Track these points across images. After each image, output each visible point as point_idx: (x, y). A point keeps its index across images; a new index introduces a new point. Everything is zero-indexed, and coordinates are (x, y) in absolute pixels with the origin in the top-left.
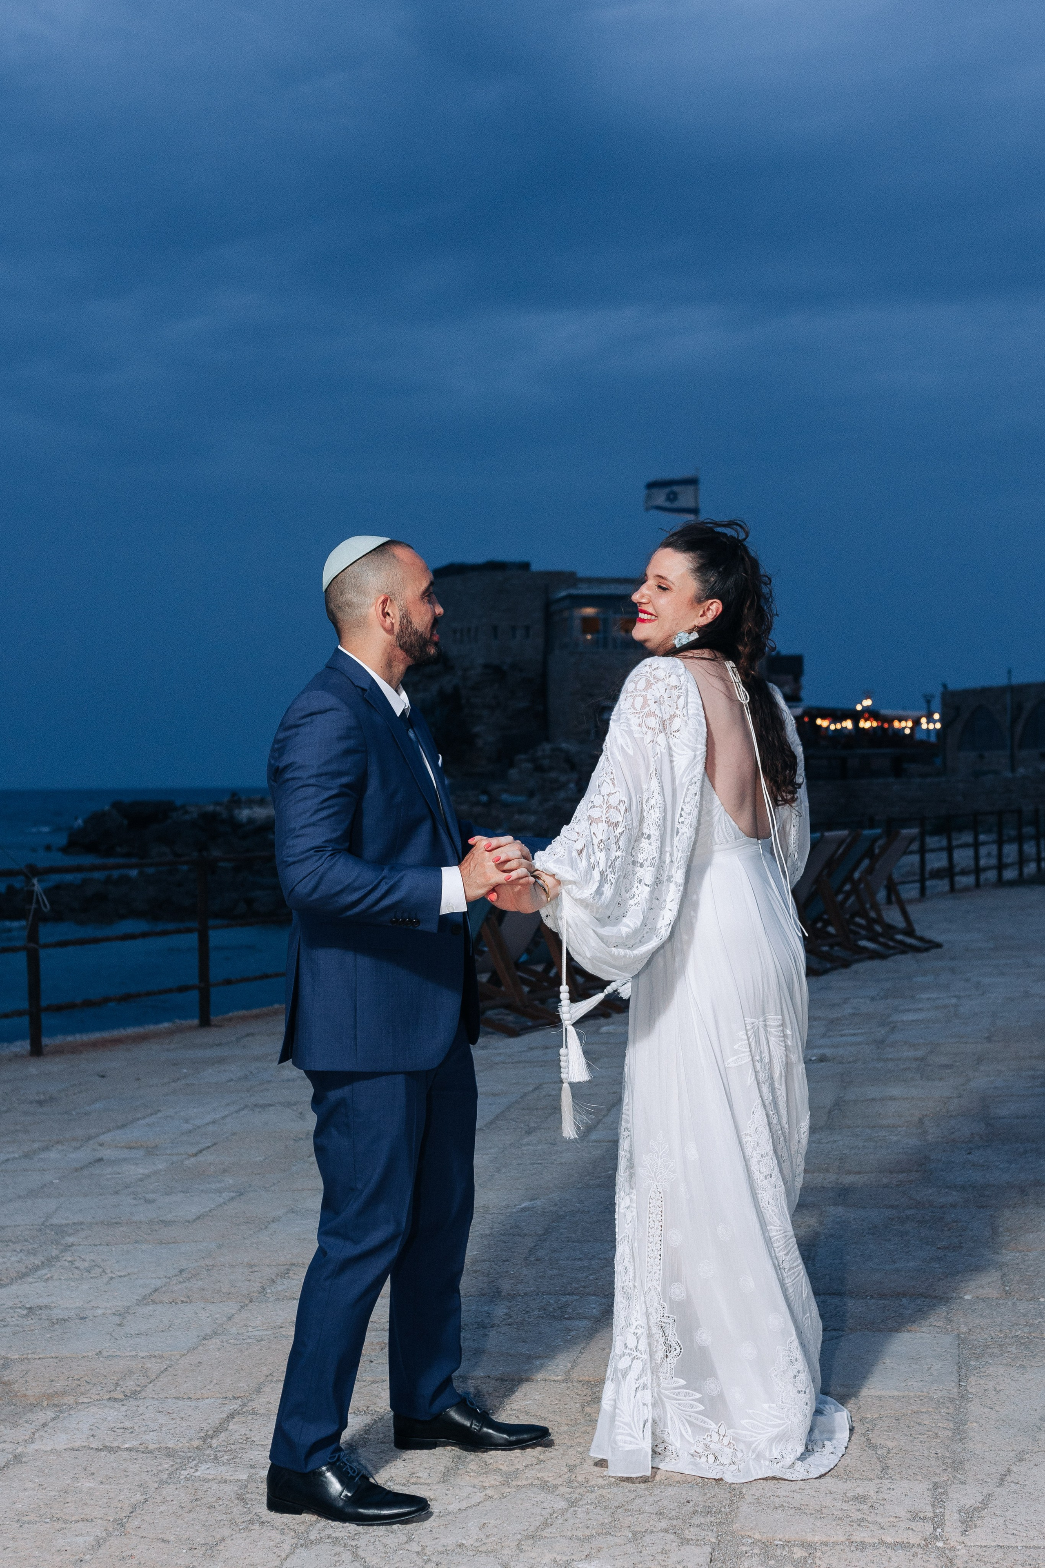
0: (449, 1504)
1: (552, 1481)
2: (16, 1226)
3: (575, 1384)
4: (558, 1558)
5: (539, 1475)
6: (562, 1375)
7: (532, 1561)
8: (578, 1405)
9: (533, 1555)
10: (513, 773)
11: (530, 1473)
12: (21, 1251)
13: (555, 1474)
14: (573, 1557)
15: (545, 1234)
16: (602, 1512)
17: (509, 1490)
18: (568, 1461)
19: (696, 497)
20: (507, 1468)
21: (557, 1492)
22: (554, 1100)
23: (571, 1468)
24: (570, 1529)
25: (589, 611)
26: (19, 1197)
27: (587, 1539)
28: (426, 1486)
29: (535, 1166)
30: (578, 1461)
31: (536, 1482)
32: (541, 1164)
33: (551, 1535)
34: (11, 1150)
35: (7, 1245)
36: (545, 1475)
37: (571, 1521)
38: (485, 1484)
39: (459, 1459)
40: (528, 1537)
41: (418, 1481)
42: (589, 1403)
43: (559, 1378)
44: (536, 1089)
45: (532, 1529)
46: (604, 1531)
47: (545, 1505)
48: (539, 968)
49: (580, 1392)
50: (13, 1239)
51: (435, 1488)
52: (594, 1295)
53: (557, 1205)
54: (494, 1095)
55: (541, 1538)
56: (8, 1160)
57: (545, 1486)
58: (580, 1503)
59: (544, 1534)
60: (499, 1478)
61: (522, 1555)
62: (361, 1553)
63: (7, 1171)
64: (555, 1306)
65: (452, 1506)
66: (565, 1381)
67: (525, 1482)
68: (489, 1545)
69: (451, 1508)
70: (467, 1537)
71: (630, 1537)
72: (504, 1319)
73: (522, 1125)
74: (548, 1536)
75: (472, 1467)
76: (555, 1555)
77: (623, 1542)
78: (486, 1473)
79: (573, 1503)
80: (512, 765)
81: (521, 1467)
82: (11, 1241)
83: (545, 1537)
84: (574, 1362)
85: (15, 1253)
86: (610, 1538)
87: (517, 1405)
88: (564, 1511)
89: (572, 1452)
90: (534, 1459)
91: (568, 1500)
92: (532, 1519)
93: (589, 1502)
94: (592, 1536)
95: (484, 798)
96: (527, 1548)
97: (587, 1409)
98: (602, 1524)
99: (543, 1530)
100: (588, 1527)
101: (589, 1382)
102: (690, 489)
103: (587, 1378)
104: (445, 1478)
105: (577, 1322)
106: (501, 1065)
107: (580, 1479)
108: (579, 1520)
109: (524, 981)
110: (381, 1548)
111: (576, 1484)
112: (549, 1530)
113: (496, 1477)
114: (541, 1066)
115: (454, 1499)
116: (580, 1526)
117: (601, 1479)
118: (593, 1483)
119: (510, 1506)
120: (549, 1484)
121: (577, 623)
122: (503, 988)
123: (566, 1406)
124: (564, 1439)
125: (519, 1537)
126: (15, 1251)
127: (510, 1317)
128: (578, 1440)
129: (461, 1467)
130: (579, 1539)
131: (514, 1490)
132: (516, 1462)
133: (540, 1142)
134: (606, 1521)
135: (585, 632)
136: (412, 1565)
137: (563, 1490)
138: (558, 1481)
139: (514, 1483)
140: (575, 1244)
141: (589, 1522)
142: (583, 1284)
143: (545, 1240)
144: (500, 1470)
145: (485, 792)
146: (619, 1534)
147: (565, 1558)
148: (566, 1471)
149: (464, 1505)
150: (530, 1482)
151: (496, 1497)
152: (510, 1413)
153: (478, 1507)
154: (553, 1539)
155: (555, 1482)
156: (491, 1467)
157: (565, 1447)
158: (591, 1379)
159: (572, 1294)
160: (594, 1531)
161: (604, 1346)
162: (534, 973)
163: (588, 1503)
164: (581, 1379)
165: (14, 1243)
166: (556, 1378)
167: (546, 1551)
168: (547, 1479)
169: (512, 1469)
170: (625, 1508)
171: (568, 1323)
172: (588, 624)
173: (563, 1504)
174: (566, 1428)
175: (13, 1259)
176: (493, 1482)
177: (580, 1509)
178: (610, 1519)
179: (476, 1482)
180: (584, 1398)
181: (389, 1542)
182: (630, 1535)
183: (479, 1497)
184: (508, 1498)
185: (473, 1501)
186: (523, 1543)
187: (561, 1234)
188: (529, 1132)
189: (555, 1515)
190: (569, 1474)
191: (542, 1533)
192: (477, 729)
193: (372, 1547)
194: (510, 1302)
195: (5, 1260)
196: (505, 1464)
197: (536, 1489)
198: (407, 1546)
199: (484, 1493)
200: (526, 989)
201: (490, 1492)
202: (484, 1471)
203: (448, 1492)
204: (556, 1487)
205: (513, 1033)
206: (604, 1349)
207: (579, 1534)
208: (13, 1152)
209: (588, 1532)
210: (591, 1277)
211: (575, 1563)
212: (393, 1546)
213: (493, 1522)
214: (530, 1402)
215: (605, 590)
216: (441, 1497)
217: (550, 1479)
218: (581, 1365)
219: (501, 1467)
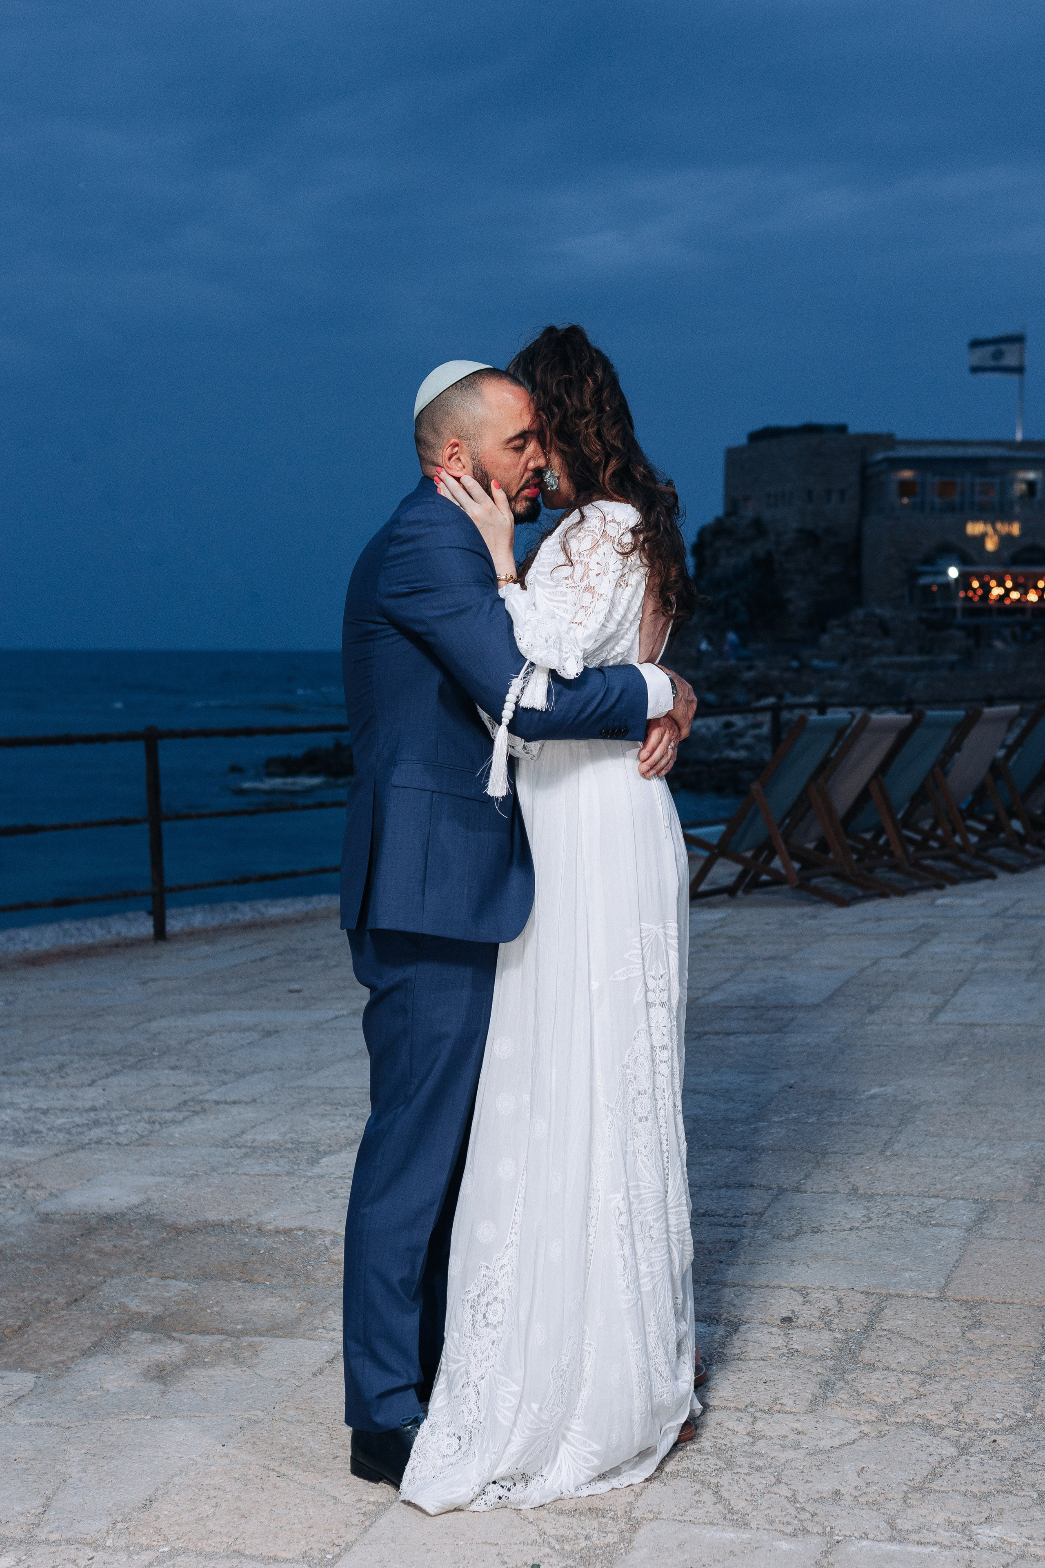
0: (820, 1439)
1: (936, 1421)
2: (345, 1088)
3: (951, 1303)
4: (953, 1518)
5: (921, 1412)
6: (936, 1292)
7: (922, 1520)
8: (958, 1330)
9: (924, 1512)
10: (825, 639)
11: (911, 1409)
12: (350, 1115)
13: (938, 1412)
14: (971, 1519)
15: (900, 1125)
16: (999, 1464)
17: (887, 1428)
18: (953, 1398)
19: (1022, 356)
20: (883, 1401)
21: (943, 1434)
22: (895, 977)
23: (957, 1407)
24: (963, 1482)
25: (907, 474)
26: (348, 1057)
27: (985, 1497)
28: (792, 1416)
29: (882, 1048)
30: (964, 1398)
31: (917, 1420)
32: (887, 1046)
33: (942, 1489)
34: (339, 1006)
35: (337, 1109)
36: (928, 1412)
37: (963, 1473)
38: (861, 1418)
39: (827, 1385)
40: (916, 1489)
41: (783, 1409)
42: (970, 1327)
43: (933, 1295)
44: (874, 963)
45: (918, 1479)
46: (1004, 1489)
47: (931, 1450)
48: (868, 836)
49: (958, 1314)
50: (343, 1103)
51: (802, 1419)
52: (962, 1199)
53: (909, 1093)
54: (830, 969)
55: (931, 1491)
56: (337, 1017)
57: (927, 1426)
58: (972, 1450)
59: (934, 1486)
60: (875, 1413)
61: (909, 1511)
62: (725, 1495)
63: (335, 1029)
64: (920, 1209)
65: (823, 1442)
66: (939, 1299)
67: (905, 1420)
68: (871, 1495)
69: (822, 1444)
70: (844, 1484)
71: (1035, 1497)
72: (864, 1222)
73: (863, 1003)
74: (938, 1489)
75: (843, 1396)
76: (949, 1514)
77: (1028, 1505)
78: (859, 1404)
79: (964, 1450)
80: (823, 630)
81: (900, 1401)
82: (339, 1103)
83: (936, 1490)
84: (949, 1278)
85: (344, 1117)
86: (1012, 1498)
87: (887, 1324)
88: (954, 1460)
89: (955, 1386)
90: (912, 1392)
91: (956, 1444)
92: (917, 1467)
93: (983, 1449)
94: (990, 1494)
95: (795, 664)
96: (915, 1503)
97: (969, 1335)
98: (1001, 1480)
99: (931, 1481)
100: (984, 1482)
101: (967, 1302)
102: (1015, 347)
103: (964, 1298)
104: (813, 1408)
105: (947, 1231)
106: (834, 937)
107: (968, 1420)
108: (973, 1472)
109: (854, 850)
110: (747, 1489)
111: (963, 1426)
112: (940, 1482)
113: (871, 1411)
114: (877, 939)
115: (825, 1434)
116: (975, 1480)
117: (993, 1423)
118: (985, 1426)
119: (890, 1449)
120: (932, 1424)
121: (893, 488)
122: (831, 855)
123: (944, 1330)
124: (946, 1369)
125: (905, 1488)
126: (345, 1115)
127: (870, 1219)
128: (962, 1372)
129: (829, 1395)
130: (975, 1496)
131: (893, 1428)
132: (892, 1393)
133: (885, 1021)
134: (1006, 1476)
135: (902, 494)
136: (784, 1513)
137: (949, 1432)
138: (943, 1421)
139: (892, 1420)
140: (935, 1139)
141: (985, 1475)
142: (948, 1185)
143: (901, 1132)
144: (875, 1402)
145: (796, 657)
146: (1023, 1493)
147: (962, 1519)
148: (952, 1409)
149: (837, 1442)
150: (910, 1419)
151: (872, 1435)
152: (880, 1333)
153: (854, 1446)
154: (944, 1494)
155: (940, 1422)
156: (864, 1397)
157: (947, 1380)
158: (969, 1298)
159: (937, 1196)
160: (992, 1487)
161: (980, 1260)
162: (863, 841)
163: (980, 1452)
164: (958, 1298)
165: (343, 1106)
166: (930, 1296)
167: (937, 1509)
168: (930, 1417)
169: (889, 1401)
170: (1026, 1461)
171: (936, 1230)
172: (906, 488)
173: (952, 1451)
174: (946, 1356)
175: (342, 1124)
176: (868, 1417)
177: (972, 1459)
178: (1010, 1473)
179: (849, 1415)
180: (964, 1321)
181: (755, 1482)
182: (1035, 1496)
183: (853, 1434)
184: (887, 1437)
185: (846, 1439)
186: (910, 1496)
187: (918, 1126)
188: (871, 1011)
189: (944, 1464)
190: (954, 1414)
191: (931, 1485)
192: (790, 594)
193: (736, 1488)
194: (868, 1201)
195: (334, 1124)
196: (881, 1396)
197: (918, 1429)
198: (775, 1489)
199: (858, 1430)
200: (855, 857)
201: (866, 1428)
202: (856, 1402)
203: (817, 1425)
204: (941, 1427)
205: (842, 902)
206: (980, 1264)
207: (975, 1490)
208: (342, 1009)
209: (984, 1488)
210: (957, 1178)
211: (974, 1527)
212: (760, 1487)
213: (872, 1466)
214: (903, 1322)
215: (924, 452)
216: (811, 1431)
217: (933, 1418)
218: (956, 1282)
219: (876, 1399)
